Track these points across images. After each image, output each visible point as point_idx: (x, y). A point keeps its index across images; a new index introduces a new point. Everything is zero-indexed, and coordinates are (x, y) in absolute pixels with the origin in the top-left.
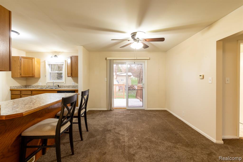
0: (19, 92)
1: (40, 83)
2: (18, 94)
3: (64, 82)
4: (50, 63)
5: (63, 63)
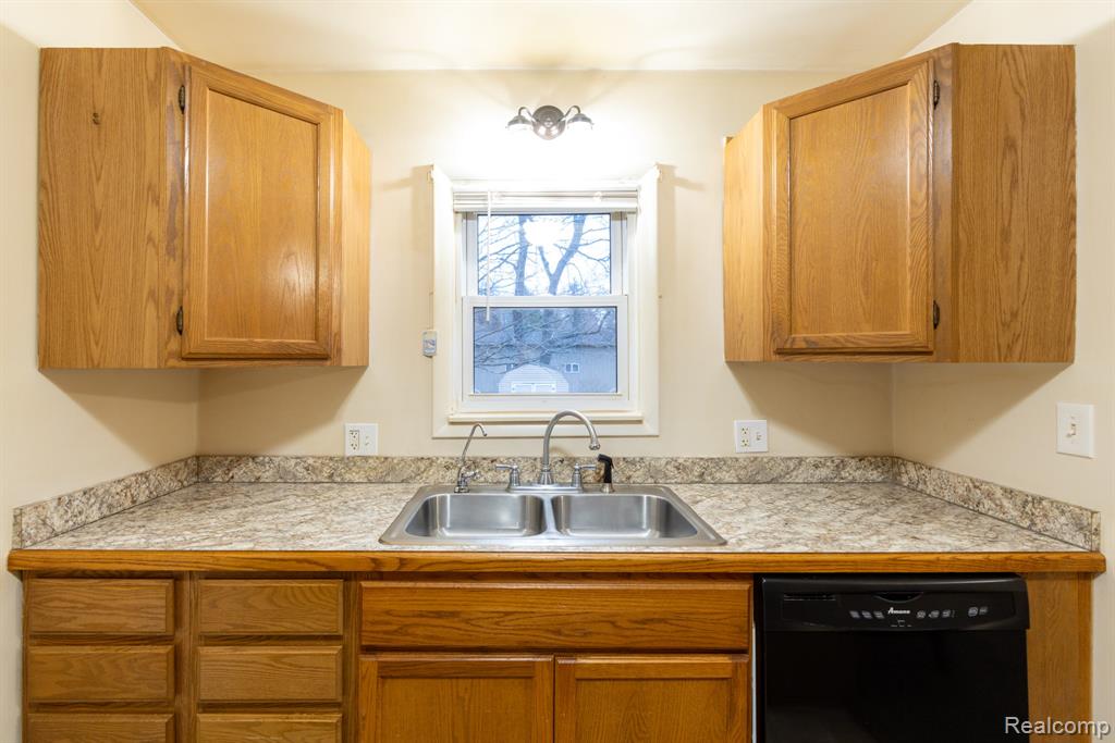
0: (155, 596)
1: (358, 426)
2: (135, 625)
3: (640, 422)
4: (484, 198)
5: (632, 194)
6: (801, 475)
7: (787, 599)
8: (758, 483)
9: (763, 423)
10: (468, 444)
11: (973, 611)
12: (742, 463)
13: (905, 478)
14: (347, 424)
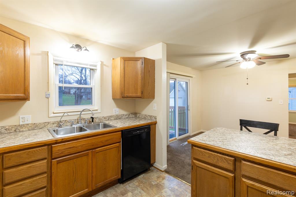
1: (24, 116)
3: (97, 110)
4: (62, 62)
5: (95, 66)
6: (124, 117)
7: (126, 133)
8: (117, 119)
9: (118, 109)
10: (62, 117)
11: (146, 130)
12: (115, 116)
13: (137, 116)
14: (20, 116)
